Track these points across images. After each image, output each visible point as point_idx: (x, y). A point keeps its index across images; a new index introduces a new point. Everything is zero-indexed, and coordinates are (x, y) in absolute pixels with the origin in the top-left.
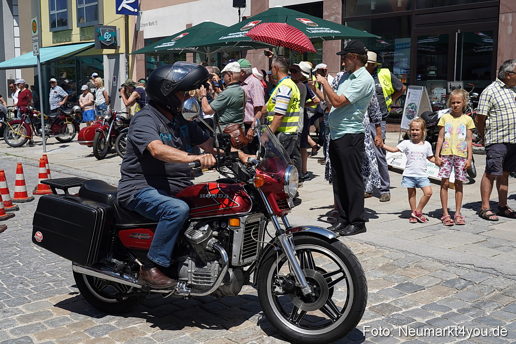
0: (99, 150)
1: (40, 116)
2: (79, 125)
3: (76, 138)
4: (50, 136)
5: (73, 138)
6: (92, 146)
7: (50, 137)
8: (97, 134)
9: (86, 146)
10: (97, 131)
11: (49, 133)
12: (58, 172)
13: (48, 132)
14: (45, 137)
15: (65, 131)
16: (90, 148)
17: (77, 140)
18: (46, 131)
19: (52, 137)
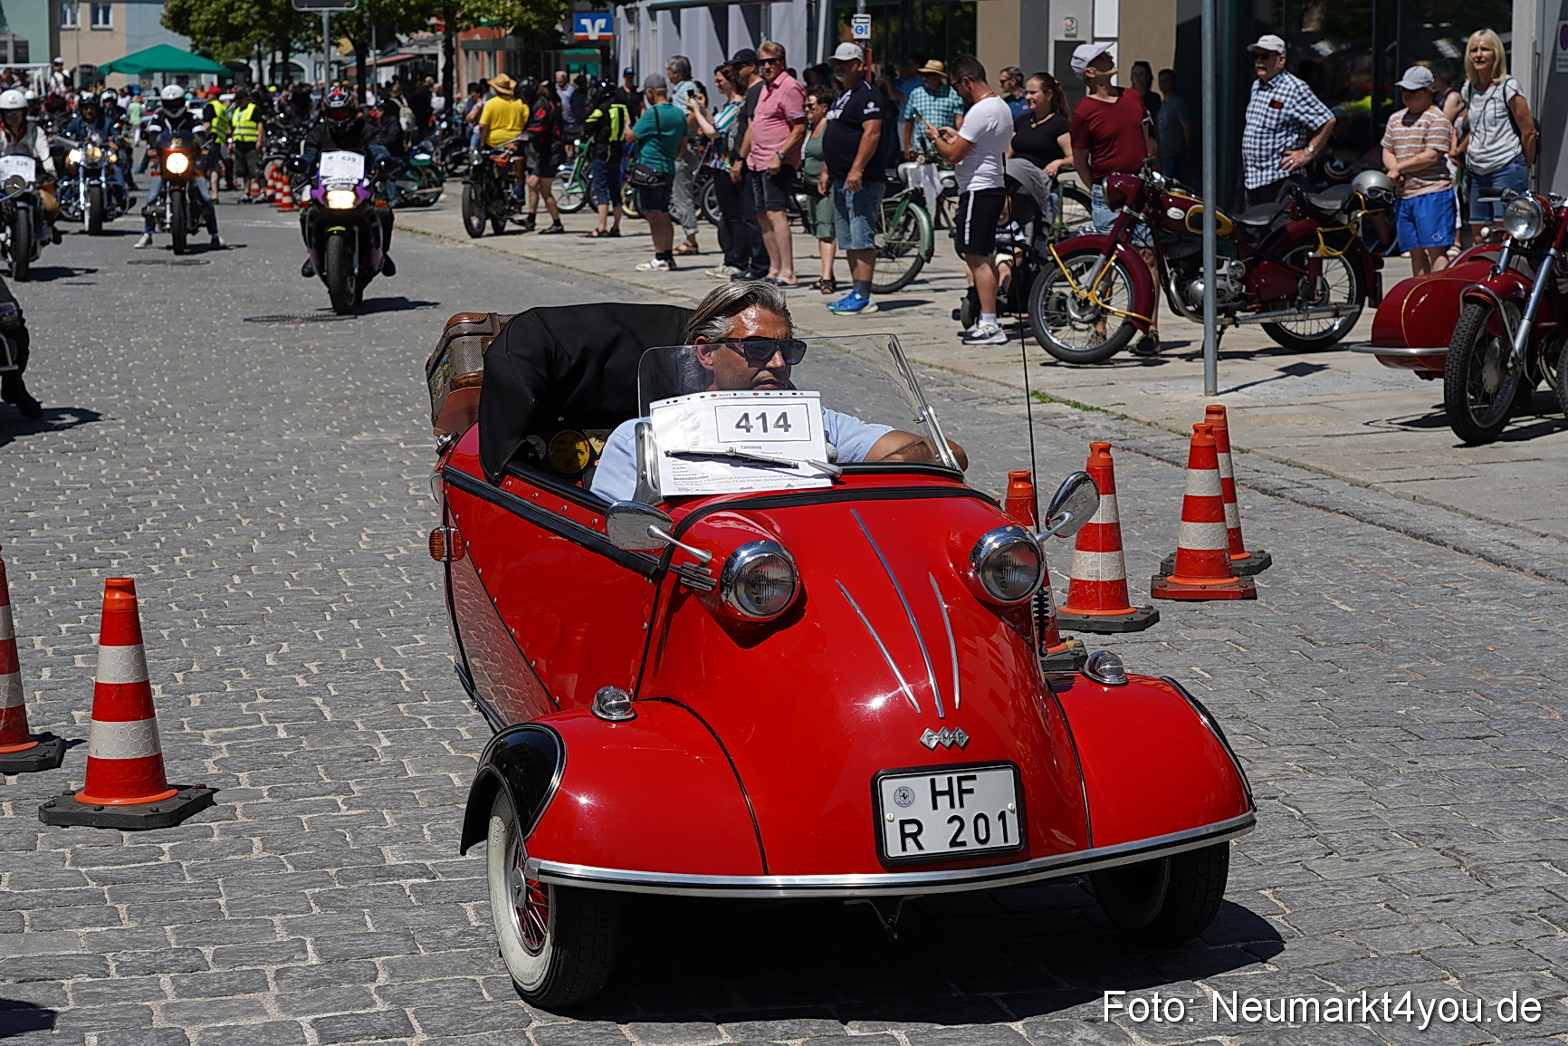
0: (1472, 397)
1: (1197, 220)
2: (1382, 266)
3: (1360, 333)
4: (1239, 314)
5: (1347, 327)
6: (1440, 375)
7: (1236, 322)
8: (1469, 313)
9: (1409, 374)
10: (1468, 300)
11: (1235, 300)
12: (1274, 495)
13: (1228, 297)
14: (1216, 322)
15: (1310, 296)
16: (1426, 381)
17: (1369, 338)
18: (1220, 293)
19: (1246, 320)
